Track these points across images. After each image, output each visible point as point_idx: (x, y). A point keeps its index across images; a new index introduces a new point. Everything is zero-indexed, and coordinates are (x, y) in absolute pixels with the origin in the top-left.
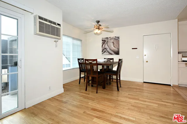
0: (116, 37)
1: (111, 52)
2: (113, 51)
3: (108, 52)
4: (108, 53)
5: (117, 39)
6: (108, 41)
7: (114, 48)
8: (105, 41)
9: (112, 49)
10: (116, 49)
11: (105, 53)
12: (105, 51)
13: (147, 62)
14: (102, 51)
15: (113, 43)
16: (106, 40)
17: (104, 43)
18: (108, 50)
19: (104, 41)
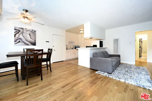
0: (32, 30)
1: (28, 43)
2: (29, 42)
3: (24, 42)
4: (23, 44)
5: (34, 32)
6: (23, 32)
7: (31, 39)
8: (19, 31)
9: (29, 40)
10: (33, 41)
11: (20, 43)
12: (20, 42)
13: (54, 50)
14: (15, 41)
15: (30, 34)
16: (21, 30)
17: (18, 33)
18: (24, 40)
19: (17, 31)
